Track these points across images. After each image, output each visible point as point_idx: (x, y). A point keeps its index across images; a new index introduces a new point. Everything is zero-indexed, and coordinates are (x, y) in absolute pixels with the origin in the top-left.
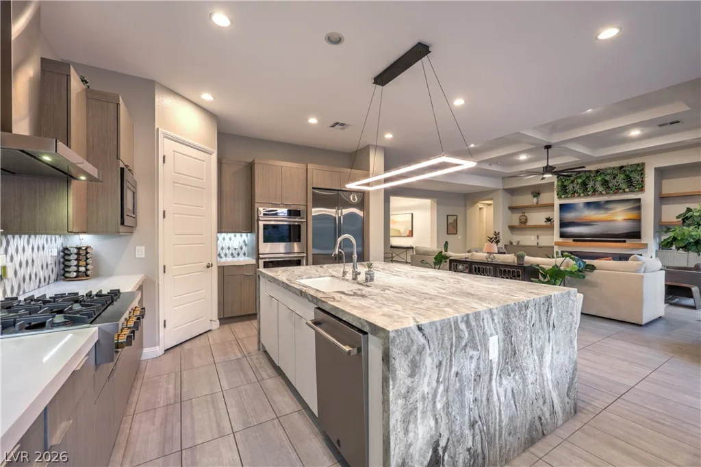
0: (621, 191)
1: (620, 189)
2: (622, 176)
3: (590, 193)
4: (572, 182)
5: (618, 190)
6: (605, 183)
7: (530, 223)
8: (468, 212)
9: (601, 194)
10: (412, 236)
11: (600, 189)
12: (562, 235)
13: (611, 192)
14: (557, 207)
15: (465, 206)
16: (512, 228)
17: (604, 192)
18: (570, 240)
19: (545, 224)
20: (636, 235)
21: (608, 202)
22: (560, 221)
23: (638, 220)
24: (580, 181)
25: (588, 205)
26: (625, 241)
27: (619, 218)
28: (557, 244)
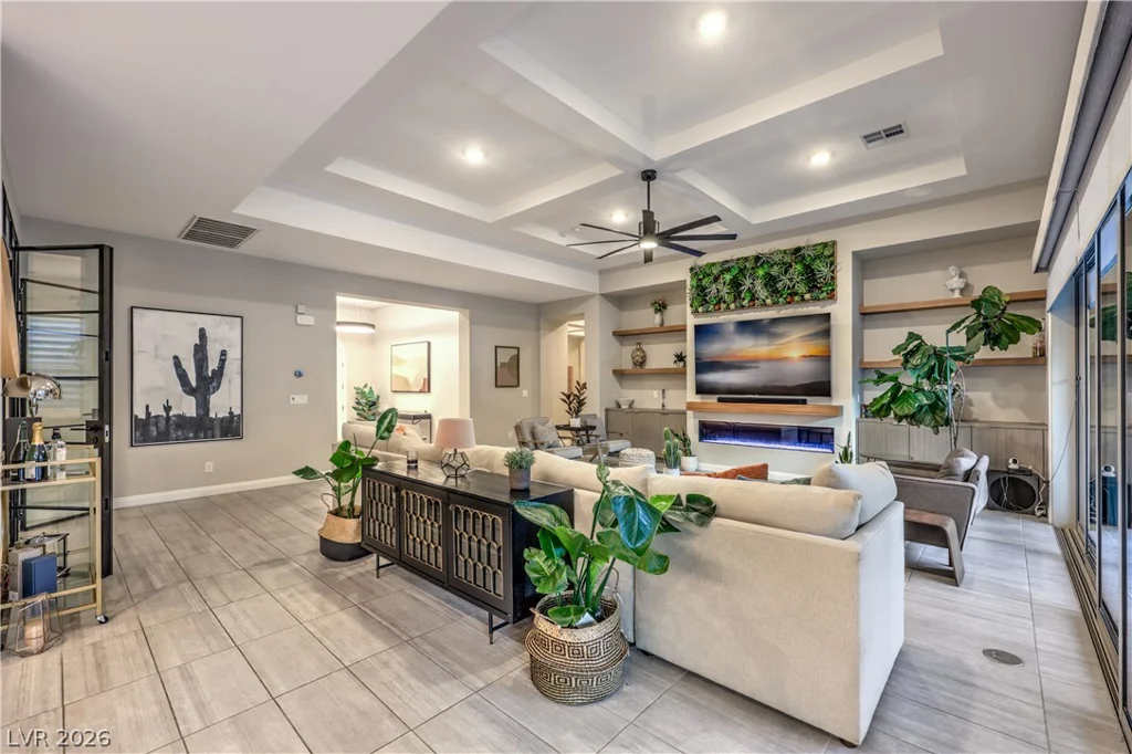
0: (796, 298)
1: (796, 294)
2: (799, 267)
3: (745, 303)
4: (716, 279)
5: (792, 297)
6: (771, 281)
7: (652, 364)
8: (543, 341)
9: (764, 304)
10: (429, 391)
11: (762, 293)
12: (702, 389)
13: (781, 300)
14: (690, 333)
15: (538, 329)
16: (620, 374)
17: (769, 301)
18: (712, 400)
19: (674, 366)
20: (823, 388)
21: (775, 321)
22: (696, 359)
23: (826, 359)
24: (728, 277)
25: (744, 326)
26: (804, 402)
27: (792, 353)
28: (691, 406)
